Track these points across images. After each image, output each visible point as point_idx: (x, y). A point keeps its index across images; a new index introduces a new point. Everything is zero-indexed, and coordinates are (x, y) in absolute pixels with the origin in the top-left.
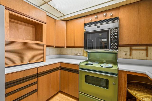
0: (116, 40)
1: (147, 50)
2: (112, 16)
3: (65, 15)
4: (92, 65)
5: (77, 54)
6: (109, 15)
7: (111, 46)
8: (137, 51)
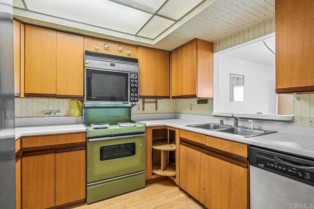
0: (136, 89)
1: (156, 102)
2: (129, 55)
3: (29, 9)
4: (107, 128)
5: (53, 114)
6: (126, 52)
7: (131, 97)
8: (149, 104)
